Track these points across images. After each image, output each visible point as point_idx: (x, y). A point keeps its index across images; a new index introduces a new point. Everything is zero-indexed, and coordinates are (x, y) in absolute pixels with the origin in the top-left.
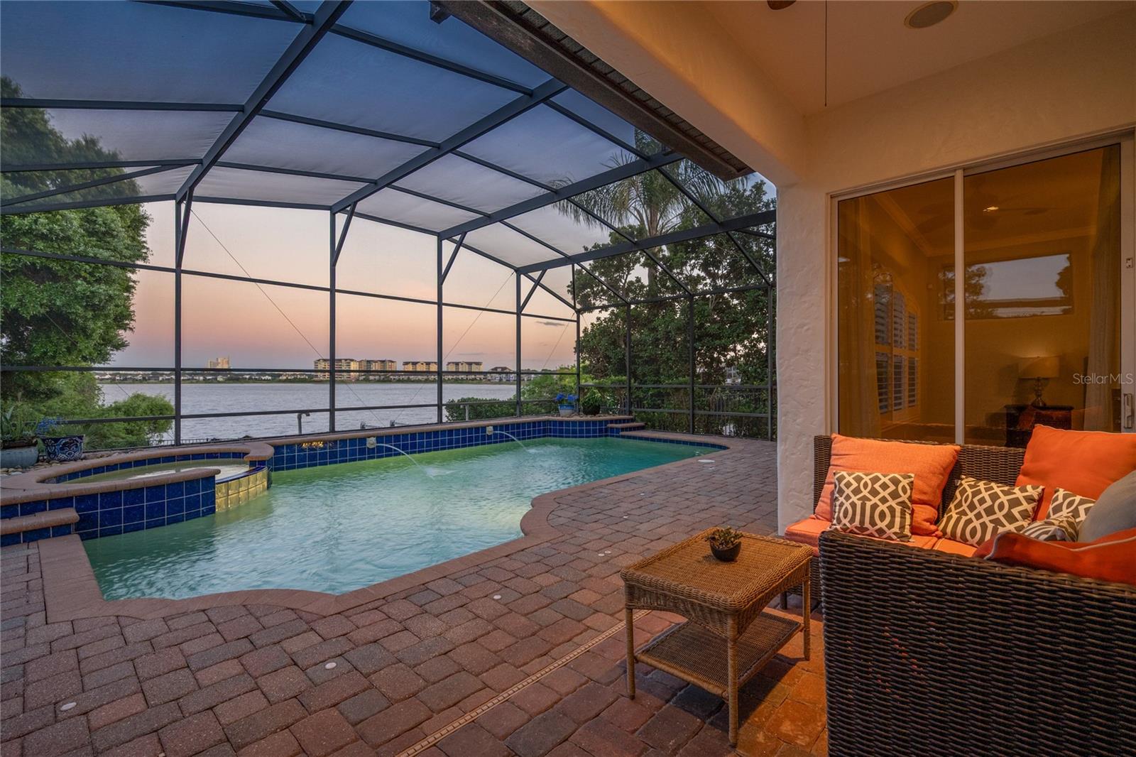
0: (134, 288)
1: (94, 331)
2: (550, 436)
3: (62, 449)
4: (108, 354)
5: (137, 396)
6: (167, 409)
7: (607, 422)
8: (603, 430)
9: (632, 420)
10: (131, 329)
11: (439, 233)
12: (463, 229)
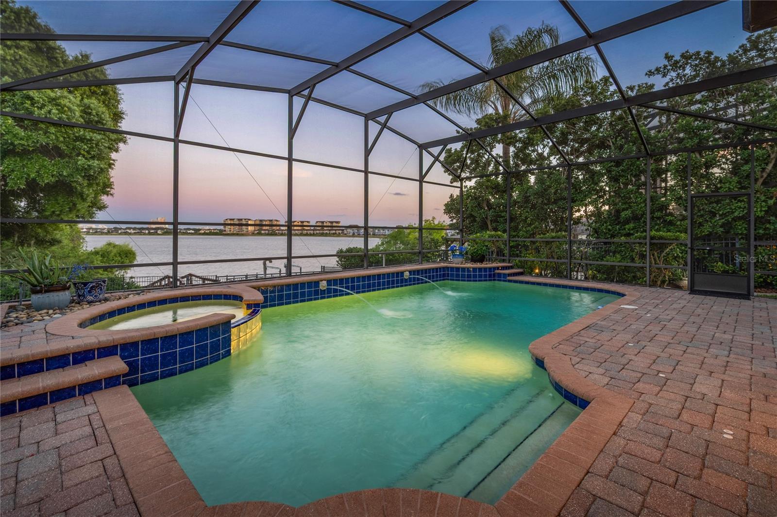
0: (113, 164)
1: (88, 195)
2: (448, 279)
3: (90, 292)
4: (94, 213)
5: (109, 244)
6: (130, 253)
7: (495, 268)
8: (492, 275)
9: (512, 267)
10: (111, 194)
11: (366, 115)
12: (389, 111)
